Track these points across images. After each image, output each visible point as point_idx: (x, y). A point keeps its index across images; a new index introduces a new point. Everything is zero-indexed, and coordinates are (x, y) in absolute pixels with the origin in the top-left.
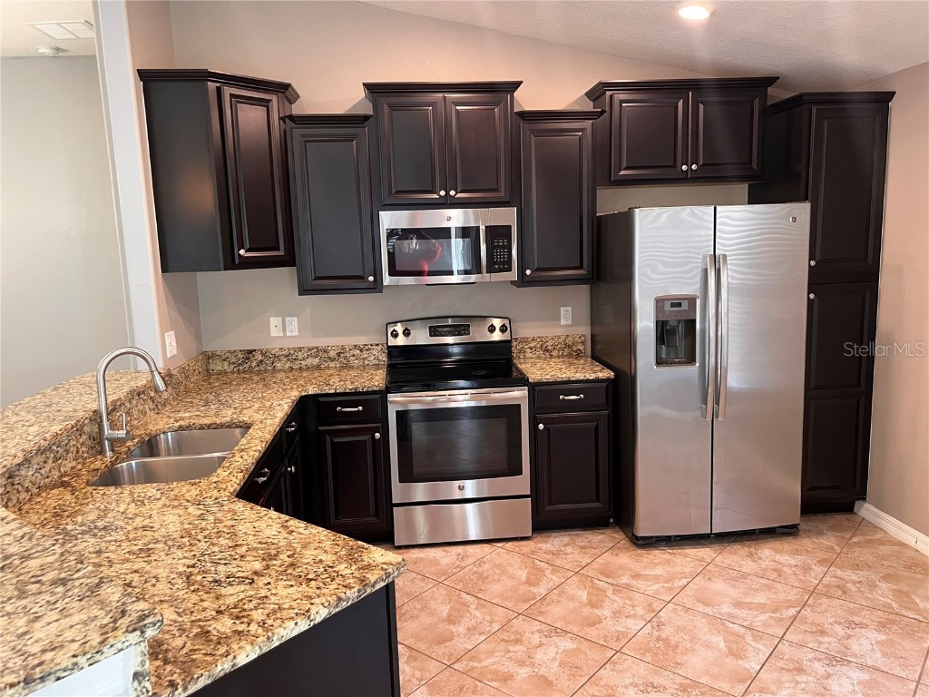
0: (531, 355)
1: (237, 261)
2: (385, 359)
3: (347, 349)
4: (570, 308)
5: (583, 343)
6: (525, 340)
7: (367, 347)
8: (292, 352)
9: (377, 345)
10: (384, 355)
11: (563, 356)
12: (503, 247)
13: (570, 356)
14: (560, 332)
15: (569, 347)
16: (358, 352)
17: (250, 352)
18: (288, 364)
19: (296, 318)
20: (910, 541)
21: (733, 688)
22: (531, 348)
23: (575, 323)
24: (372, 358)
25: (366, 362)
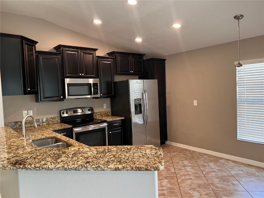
0: (98, 117)
1: (27, 92)
2: (60, 121)
3: (49, 119)
4: (106, 104)
5: (109, 112)
6: (97, 113)
7: (54, 118)
8: (31, 121)
9: (57, 117)
10: (59, 120)
11: (105, 116)
12: (96, 88)
13: (106, 116)
14: (104, 110)
15: (106, 114)
16: (52, 119)
17: (16, 122)
18: (30, 125)
19: (32, 111)
20: (179, 146)
21: (173, 175)
22: (98, 115)
23: (107, 108)
24: (56, 121)
25: (54, 122)
